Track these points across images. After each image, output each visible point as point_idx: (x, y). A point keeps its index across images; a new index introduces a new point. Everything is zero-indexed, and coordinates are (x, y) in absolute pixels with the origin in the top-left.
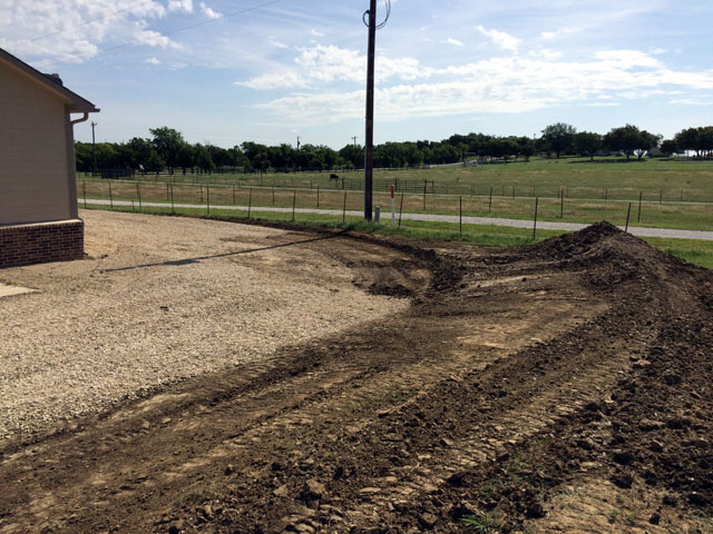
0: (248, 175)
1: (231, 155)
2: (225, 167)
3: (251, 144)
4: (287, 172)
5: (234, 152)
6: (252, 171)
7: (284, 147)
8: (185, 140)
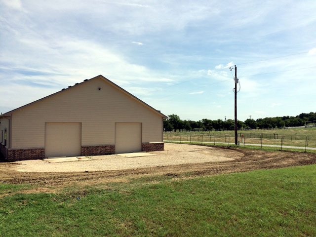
0: (204, 132)
1: (198, 124)
2: (195, 129)
3: (206, 119)
4: (220, 131)
5: (199, 123)
6: (206, 130)
7: (219, 121)
8: (180, 119)
